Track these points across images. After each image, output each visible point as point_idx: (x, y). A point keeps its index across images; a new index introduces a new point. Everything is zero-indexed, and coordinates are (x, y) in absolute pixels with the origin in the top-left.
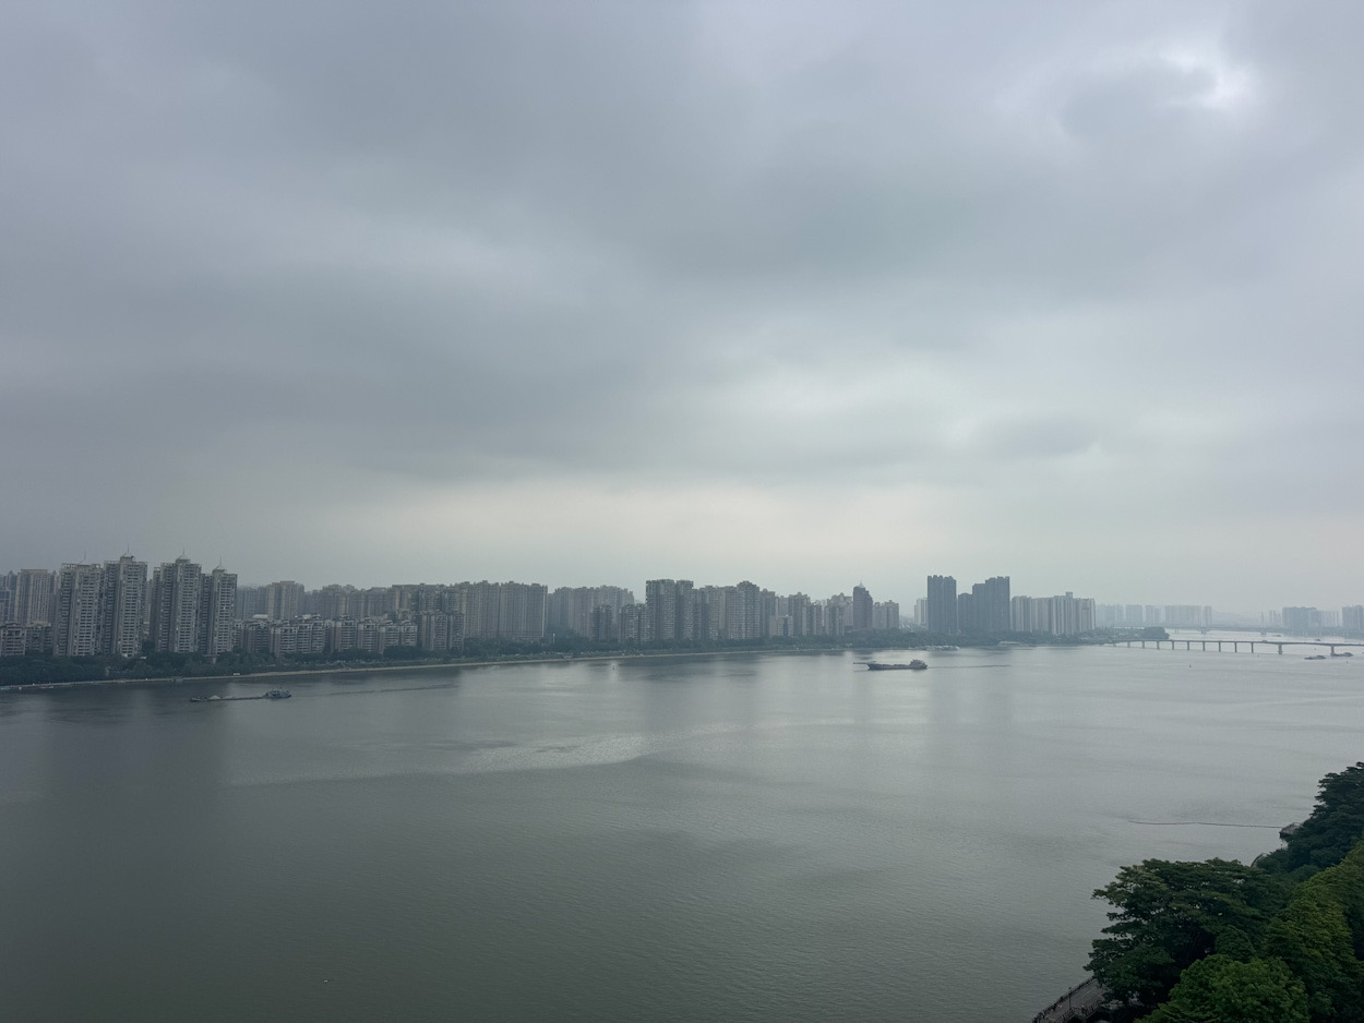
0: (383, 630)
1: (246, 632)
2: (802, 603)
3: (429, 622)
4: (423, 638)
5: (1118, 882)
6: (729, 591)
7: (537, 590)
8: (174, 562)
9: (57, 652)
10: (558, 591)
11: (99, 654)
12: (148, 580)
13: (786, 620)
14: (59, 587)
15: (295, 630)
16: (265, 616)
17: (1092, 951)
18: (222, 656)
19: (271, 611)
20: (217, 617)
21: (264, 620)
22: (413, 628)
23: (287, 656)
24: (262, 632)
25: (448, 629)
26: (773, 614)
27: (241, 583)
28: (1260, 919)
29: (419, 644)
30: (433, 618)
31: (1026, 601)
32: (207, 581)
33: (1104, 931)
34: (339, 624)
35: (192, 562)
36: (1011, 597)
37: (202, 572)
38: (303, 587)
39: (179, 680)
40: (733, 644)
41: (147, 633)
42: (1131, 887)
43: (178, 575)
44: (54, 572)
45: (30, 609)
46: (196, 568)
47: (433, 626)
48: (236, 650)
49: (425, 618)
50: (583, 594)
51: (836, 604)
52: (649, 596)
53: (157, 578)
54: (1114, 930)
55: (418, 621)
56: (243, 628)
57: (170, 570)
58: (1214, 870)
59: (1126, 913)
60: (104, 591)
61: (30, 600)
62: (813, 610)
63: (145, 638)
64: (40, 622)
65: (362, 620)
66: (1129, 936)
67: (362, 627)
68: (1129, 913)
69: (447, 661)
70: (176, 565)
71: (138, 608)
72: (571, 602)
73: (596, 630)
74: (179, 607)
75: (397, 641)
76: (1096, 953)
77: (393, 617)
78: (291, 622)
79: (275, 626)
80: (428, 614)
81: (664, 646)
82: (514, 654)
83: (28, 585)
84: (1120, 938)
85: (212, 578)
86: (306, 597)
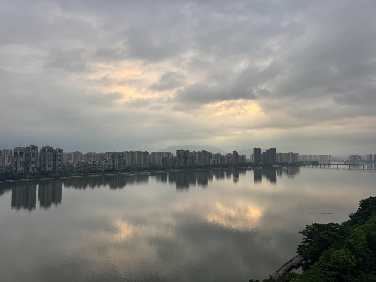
0: (104, 164)
1: (66, 165)
2: (219, 156)
3: (117, 162)
4: (115, 167)
5: (305, 229)
6: (200, 153)
7: (146, 153)
8: (45, 146)
9: (14, 172)
10: (152, 153)
11: (26, 172)
12: (38, 151)
13: (215, 160)
14: (14, 153)
15: (80, 165)
16: (71, 161)
17: (298, 248)
18: (59, 172)
19: (73, 160)
20: (58, 161)
22: (112, 164)
23: (78, 172)
24: (70, 165)
25: (122, 164)
26: (211, 159)
27: (64, 152)
28: (344, 239)
29: (114, 168)
30: (118, 161)
31: (280, 154)
32: (55, 152)
33: (302, 242)
34: (92, 163)
35: (50, 146)
36: (276, 153)
37: (53, 149)
38: (81, 153)
39: (48, 179)
40: (200, 167)
41: (38, 166)
42: (309, 231)
43: (47, 150)
44: (12, 150)
45: (6, 160)
46: (52, 148)
47: (118, 164)
48: (63, 170)
49: (115, 161)
50: (159, 154)
51: (229, 156)
52: (177, 155)
53: (41, 151)
54: (304, 242)
55: (113, 162)
56: (65, 164)
57: (44, 149)
58: (331, 226)
60: (26, 155)
61: (6, 157)
62: (223, 158)
63: (38, 167)
64: (9, 163)
65: (98, 162)
66: (308, 244)
67: (98, 164)
68: (308, 238)
69: (122, 173)
70: (46, 147)
71: (36, 159)
72: (156, 156)
73: (163, 164)
74: (47, 159)
75: (108, 167)
76: (299, 248)
77: (107, 161)
78: (78, 163)
79: (74, 163)
80: (116, 160)
81: (182, 168)
82: (140, 170)
83: (5, 153)
84: (306, 244)
85: (56, 151)
86: (82, 156)
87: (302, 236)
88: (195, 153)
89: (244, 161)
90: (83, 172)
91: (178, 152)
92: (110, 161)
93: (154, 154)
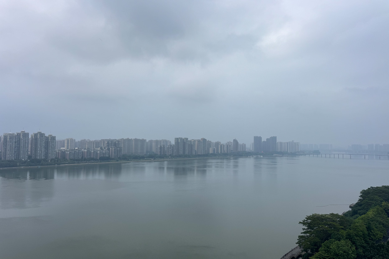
0: (99, 152)
1: (59, 153)
2: (219, 143)
4: (110, 154)
5: (306, 219)
6: (199, 141)
7: (143, 141)
9: (3, 159)
10: (149, 141)
11: (16, 159)
12: (29, 138)
13: (214, 149)
14: (3, 139)
15: (73, 152)
18: (52, 160)
19: (66, 147)
20: (50, 148)
21: (64, 149)
22: (108, 151)
23: (71, 160)
24: (63, 153)
25: (118, 152)
26: (211, 147)
27: (57, 139)
28: (344, 230)
29: (109, 156)
30: (113, 149)
31: (281, 143)
33: (301, 233)
34: (86, 150)
35: (42, 133)
36: (277, 142)
37: (45, 136)
38: (75, 140)
39: (39, 167)
40: (199, 156)
41: (29, 153)
42: (309, 221)
43: (39, 136)
46: (44, 134)
47: (113, 152)
48: (56, 158)
49: (111, 149)
50: (157, 142)
51: (228, 146)
52: (175, 142)
53: (32, 137)
54: (304, 233)
55: (109, 149)
57: (36, 135)
58: (331, 216)
60: (16, 141)
62: (222, 146)
63: (29, 155)
65: (93, 149)
66: (308, 235)
67: (92, 151)
68: (308, 228)
69: (117, 161)
70: (38, 134)
71: (26, 146)
72: (153, 144)
73: (161, 152)
74: (39, 146)
75: (103, 155)
76: (299, 239)
77: (101, 148)
78: (72, 150)
79: (67, 151)
81: (180, 156)
82: (137, 159)
84: (305, 235)
85: (48, 137)
86: (76, 143)
88: (195, 141)
89: (244, 150)
90: (77, 160)
91: (177, 140)
92: (105, 148)
93: (151, 141)
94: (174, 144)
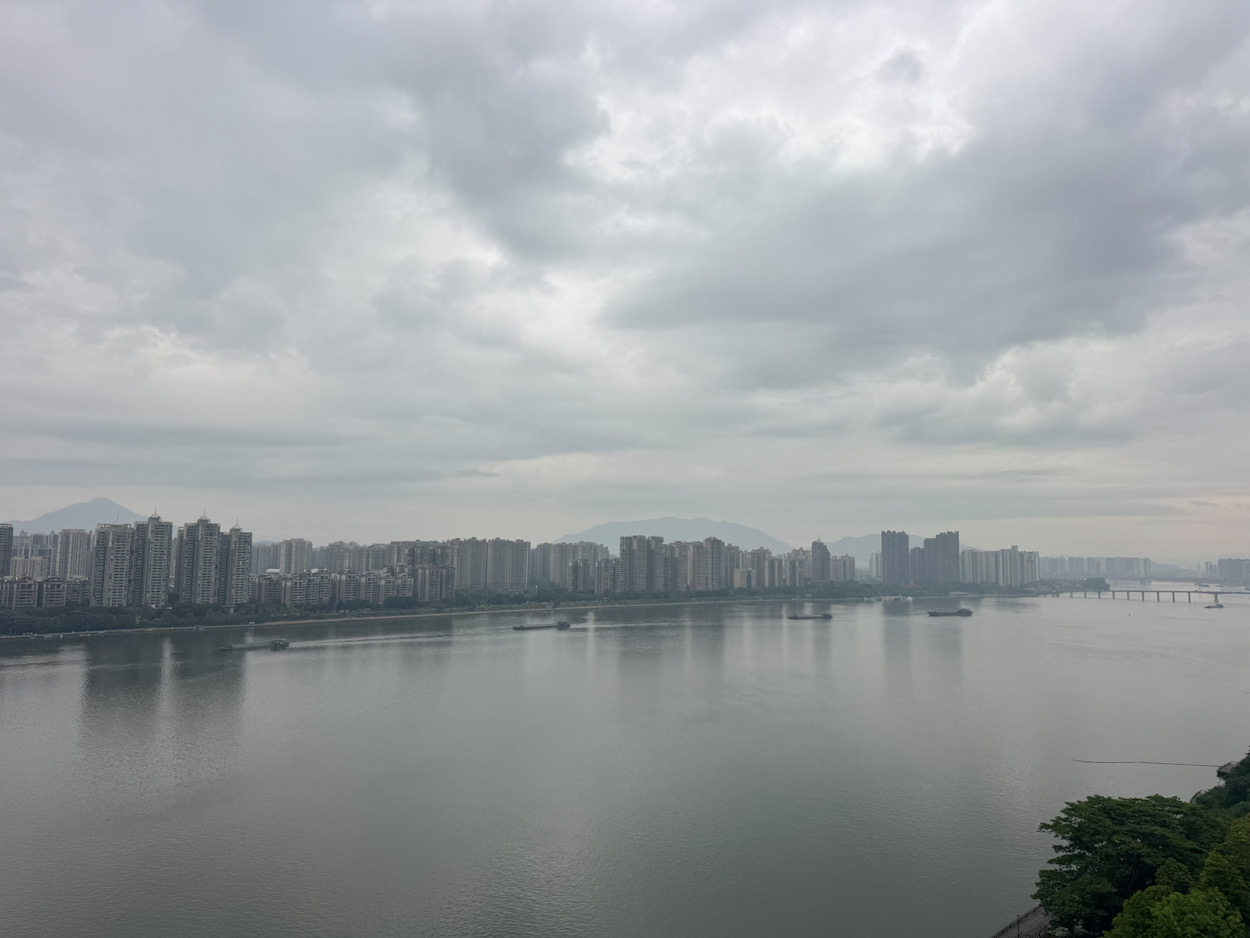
0: (383, 582)
1: (259, 584)
2: (764, 557)
3: (424, 575)
4: (419, 590)
5: (1063, 816)
6: (698, 546)
7: (521, 547)
8: (196, 522)
9: (93, 603)
10: (541, 547)
11: (131, 605)
12: (173, 538)
13: (749, 572)
14: (95, 543)
15: (304, 583)
16: (277, 570)
17: (1039, 881)
18: (239, 606)
19: (282, 566)
20: (234, 572)
21: (277, 574)
22: (410, 581)
23: (297, 606)
24: (274, 585)
25: (441, 581)
26: (738, 567)
27: (255, 540)
28: (1200, 852)
29: (416, 595)
30: (427, 571)
31: (974, 554)
32: (226, 539)
33: (1051, 862)
34: (344, 577)
35: (212, 522)
36: (961, 550)
37: (221, 531)
38: (310, 544)
39: (202, 628)
40: (700, 595)
41: (172, 586)
42: (1076, 820)
43: (202, 533)
44: (91, 532)
45: (69, 564)
46: (216, 527)
47: (427, 582)
48: (252, 601)
49: (420, 571)
50: (563, 549)
51: (796, 559)
52: (623, 552)
53: (181, 536)
54: (1059, 861)
55: (413, 574)
56: (257, 581)
57: (191, 529)
58: (1154, 806)
59: (1071, 845)
60: (134, 548)
61: (70, 556)
62: (775, 564)
63: (171, 591)
64: (79, 577)
65: (364, 573)
67: (363, 580)
68: (1074, 846)
69: (439, 610)
70: (198, 525)
71: (164, 564)
72: (552, 556)
73: (575, 582)
74: (201, 563)
75: (395, 592)
76: (1043, 883)
77: (392, 571)
78: (301, 576)
79: (286, 579)
80: (423, 568)
81: (637, 596)
82: (500, 603)
83: (68, 543)
84: (1065, 869)
85: (230, 536)
86: (314, 553)
87: (1052, 839)
88: (682, 546)
89: (848, 578)
90: (314, 609)
91: (627, 542)
92: (402, 571)
93: (545, 548)
94: (618, 555)
